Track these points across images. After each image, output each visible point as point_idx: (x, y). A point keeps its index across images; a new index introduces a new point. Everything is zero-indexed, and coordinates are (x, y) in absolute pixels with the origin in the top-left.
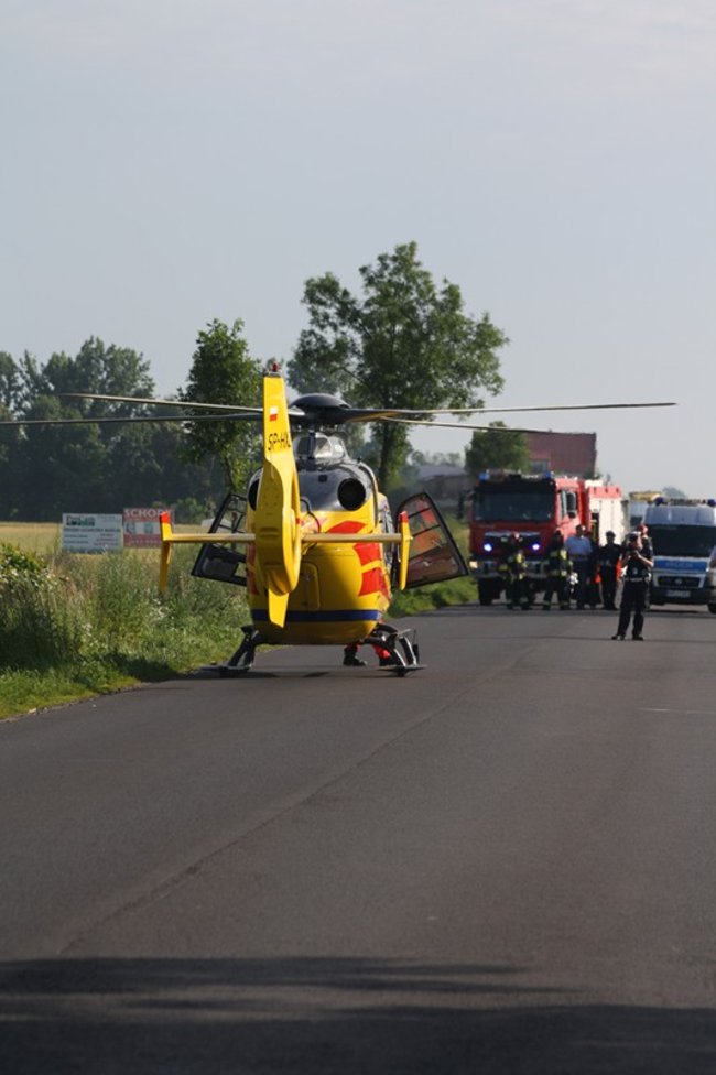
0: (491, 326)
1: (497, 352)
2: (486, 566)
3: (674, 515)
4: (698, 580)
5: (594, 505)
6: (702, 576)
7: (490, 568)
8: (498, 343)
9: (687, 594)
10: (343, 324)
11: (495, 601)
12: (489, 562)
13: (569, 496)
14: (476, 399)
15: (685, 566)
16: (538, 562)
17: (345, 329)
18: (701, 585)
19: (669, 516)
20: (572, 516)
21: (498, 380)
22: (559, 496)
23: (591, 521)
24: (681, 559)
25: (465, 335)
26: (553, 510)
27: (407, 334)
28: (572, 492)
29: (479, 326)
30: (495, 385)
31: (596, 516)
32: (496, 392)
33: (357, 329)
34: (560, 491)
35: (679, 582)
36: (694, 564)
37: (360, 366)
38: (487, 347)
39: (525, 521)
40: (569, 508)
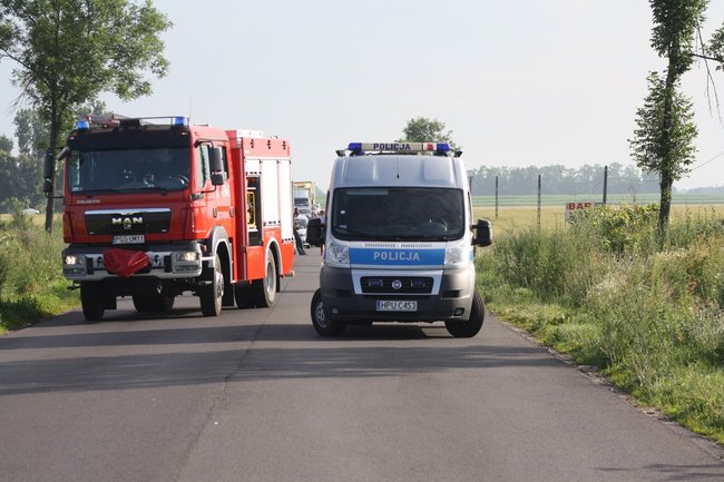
0: (154, 10)
1: (161, 36)
2: (90, 261)
3: (380, 172)
4: (430, 281)
5: (250, 166)
6: (437, 274)
7: (95, 265)
8: (162, 27)
9: (412, 306)
10: (7, 12)
11: (108, 313)
12: (95, 257)
13: (212, 151)
14: (142, 81)
15: (405, 259)
16: (168, 253)
17: (10, 17)
18: (436, 290)
19: (375, 175)
20: (217, 181)
21: (162, 62)
22: (196, 151)
23: (247, 190)
24: (399, 245)
25: (128, 20)
26: (189, 173)
27: (69, 18)
28: (217, 146)
29: (142, 11)
30: (160, 68)
31: (255, 182)
32: (161, 74)
33: (21, 16)
34: (198, 144)
35: (397, 285)
36: (421, 252)
37: (27, 52)
38: (151, 32)
39: (146, 190)
40: (214, 168)
